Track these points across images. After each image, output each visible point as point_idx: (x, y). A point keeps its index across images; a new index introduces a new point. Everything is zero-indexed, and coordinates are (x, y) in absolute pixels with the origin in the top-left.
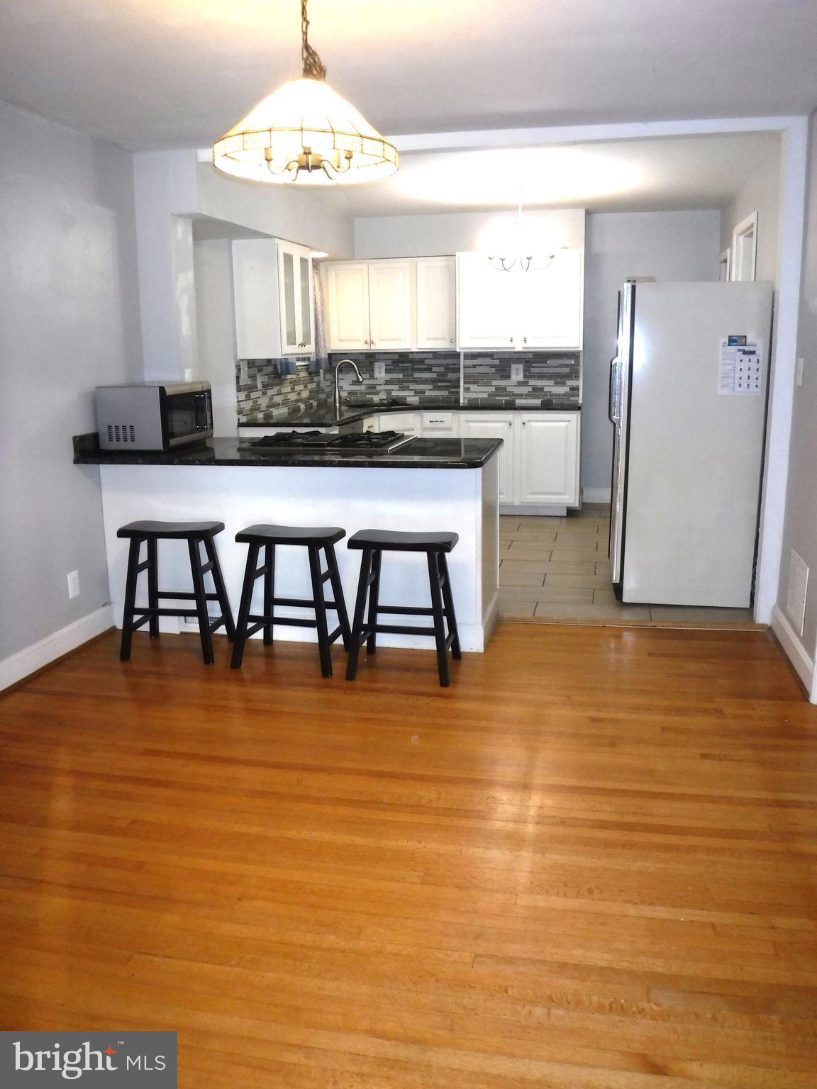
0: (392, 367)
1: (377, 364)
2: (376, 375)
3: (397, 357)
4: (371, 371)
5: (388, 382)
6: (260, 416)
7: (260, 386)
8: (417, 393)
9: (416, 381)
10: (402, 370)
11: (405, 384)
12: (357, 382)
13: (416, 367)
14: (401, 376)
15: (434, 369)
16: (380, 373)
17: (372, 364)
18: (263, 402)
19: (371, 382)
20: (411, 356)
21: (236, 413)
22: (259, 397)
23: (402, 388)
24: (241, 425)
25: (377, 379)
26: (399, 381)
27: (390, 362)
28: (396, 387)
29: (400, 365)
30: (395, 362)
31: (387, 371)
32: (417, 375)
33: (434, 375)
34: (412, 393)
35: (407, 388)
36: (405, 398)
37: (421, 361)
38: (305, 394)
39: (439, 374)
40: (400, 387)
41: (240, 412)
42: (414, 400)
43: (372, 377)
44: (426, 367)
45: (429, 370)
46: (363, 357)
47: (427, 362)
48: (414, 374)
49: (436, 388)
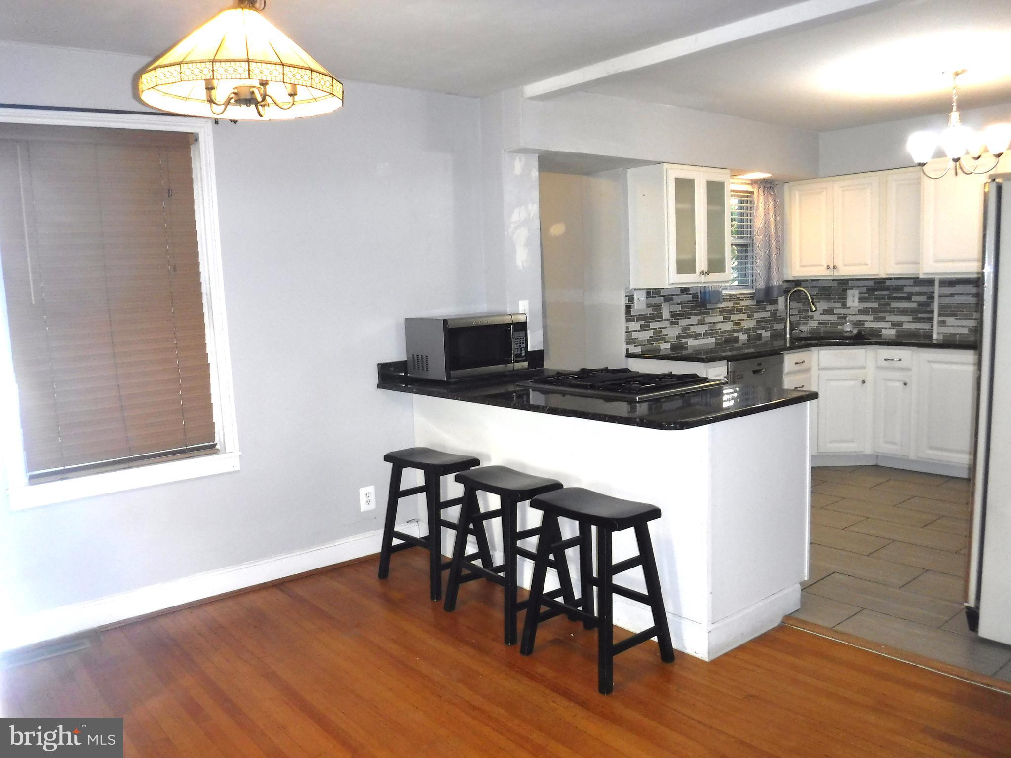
0: (867, 295)
1: (850, 292)
2: (849, 303)
3: (871, 283)
4: (843, 299)
5: (862, 312)
6: (665, 347)
7: (666, 314)
8: (894, 324)
9: (892, 312)
10: (877, 299)
11: (881, 315)
12: (829, 311)
13: (894, 295)
14: (875, 305)
15: (914, 298)
16: (853, 300)
17: (844, 290)
18: (673, 332)
19: (843, 311)
20: (888, 283)
21: (625, 344)
22: (666, 327)
23: (878, 319)
24: (629, 355)
25: (849, 308)
26: (874, 311)
27: (864, 290)
28: (870, 318)
29: (876, 293)
30: (871, 290)
31: (861, 299)
32: (895, 305)
33: (913, 305)
34: (888, 325)
35: (883, 319)
36: (880, 330)
37: (899, 288)
38: (749, 324)
39: (920, 304)
40: (875, 318)
41: (630, 341)
42: (889, 332)
43: (844, 306)
44: (905, 295)
45: (908, 298)
46: (835, 284)
47: (907, 289)
48: (892, 303)
49: (917, 320)
